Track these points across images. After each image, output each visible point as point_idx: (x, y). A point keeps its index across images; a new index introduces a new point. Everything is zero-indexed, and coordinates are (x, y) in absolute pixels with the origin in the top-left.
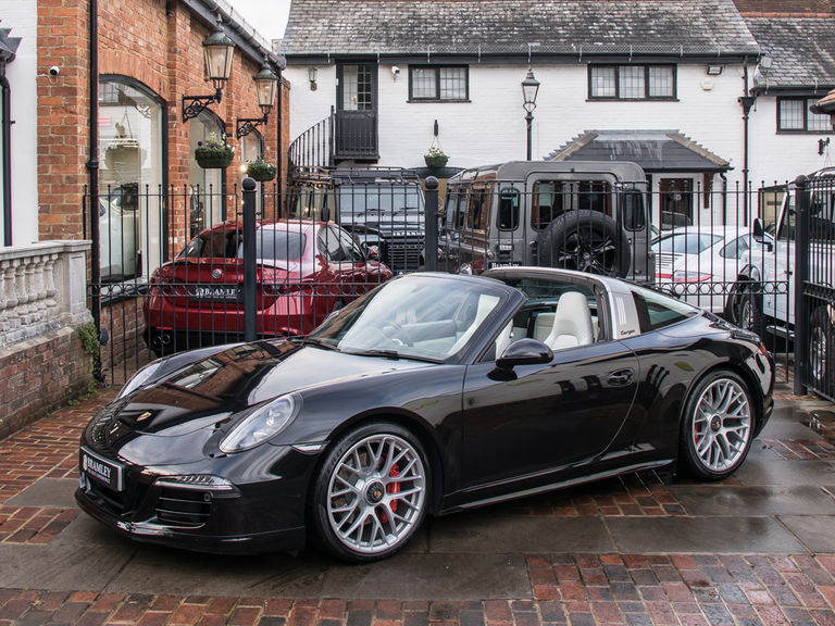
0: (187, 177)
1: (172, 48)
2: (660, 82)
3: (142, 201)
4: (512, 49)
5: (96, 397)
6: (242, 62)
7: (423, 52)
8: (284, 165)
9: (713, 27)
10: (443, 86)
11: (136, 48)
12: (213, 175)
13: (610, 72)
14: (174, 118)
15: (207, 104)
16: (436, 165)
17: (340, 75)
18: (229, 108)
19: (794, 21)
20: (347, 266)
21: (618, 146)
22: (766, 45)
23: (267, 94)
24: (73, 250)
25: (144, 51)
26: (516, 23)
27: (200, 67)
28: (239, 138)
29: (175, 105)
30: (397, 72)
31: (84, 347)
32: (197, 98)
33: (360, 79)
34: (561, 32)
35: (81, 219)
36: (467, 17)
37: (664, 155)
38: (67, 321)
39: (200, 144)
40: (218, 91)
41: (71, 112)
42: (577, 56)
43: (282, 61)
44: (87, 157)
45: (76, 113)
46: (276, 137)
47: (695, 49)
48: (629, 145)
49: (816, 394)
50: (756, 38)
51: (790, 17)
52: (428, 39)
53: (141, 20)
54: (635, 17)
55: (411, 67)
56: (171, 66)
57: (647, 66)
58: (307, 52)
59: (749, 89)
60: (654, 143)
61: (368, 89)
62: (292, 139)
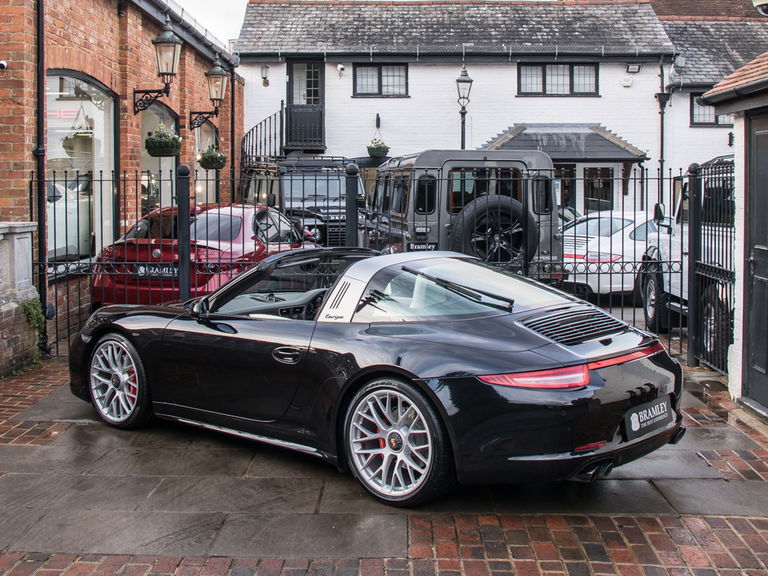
0: (138, 165)
1: (123, 46)
2: (584, 79)
3: (96, 186)
4: (448, 49)
5: (40, 367)
6: (196, 59)
7: (366, 51)
8: (238, 155)
9: (633, 29)
10: (384, 82)
11: (86, 45)
12: (168, 163)
13: (538, 71)
14: (125, 110)
15: (157, 97)
16: (378, 155)
17: (290, 72)
18: (182, 102)
19: (708, 24)
20: (285, 247)
21: (545, 138)
22: (681, 46)
23: (218, 89)
24: (18, 231)
25: (95, 48)
26: (452, 25)
27: (152, 63)
28: (191, 129)
29: (126, 98)
30: (342, 69)
31: (28, 321)
32: (147, 92)
33: (309, 76)
34: (493, 33)
35: (28, 203)
36: (408, 19)
37: (586, 146)
38: (13, 297)
39: (150, 134)
40: (167, 85)
41: (19, 104)
42: (506, 55)
43: (235, 59)
44: (34, 145)
45: (22, 105)
46: (230, 130)
47: (615, 50)
48: (555, 137)
49: (707, 366)
50: (673, 39)
51: (704, 20)
52: (371, 40)
53: (91, 19)
54: (562, 20)
55: (356, 66)
56: (122, 63)
57: (572, 65)
58: (259, 51)
59: (665, 86)
60: (578, 136)
61: (316, 85)
62: (246, 131)
